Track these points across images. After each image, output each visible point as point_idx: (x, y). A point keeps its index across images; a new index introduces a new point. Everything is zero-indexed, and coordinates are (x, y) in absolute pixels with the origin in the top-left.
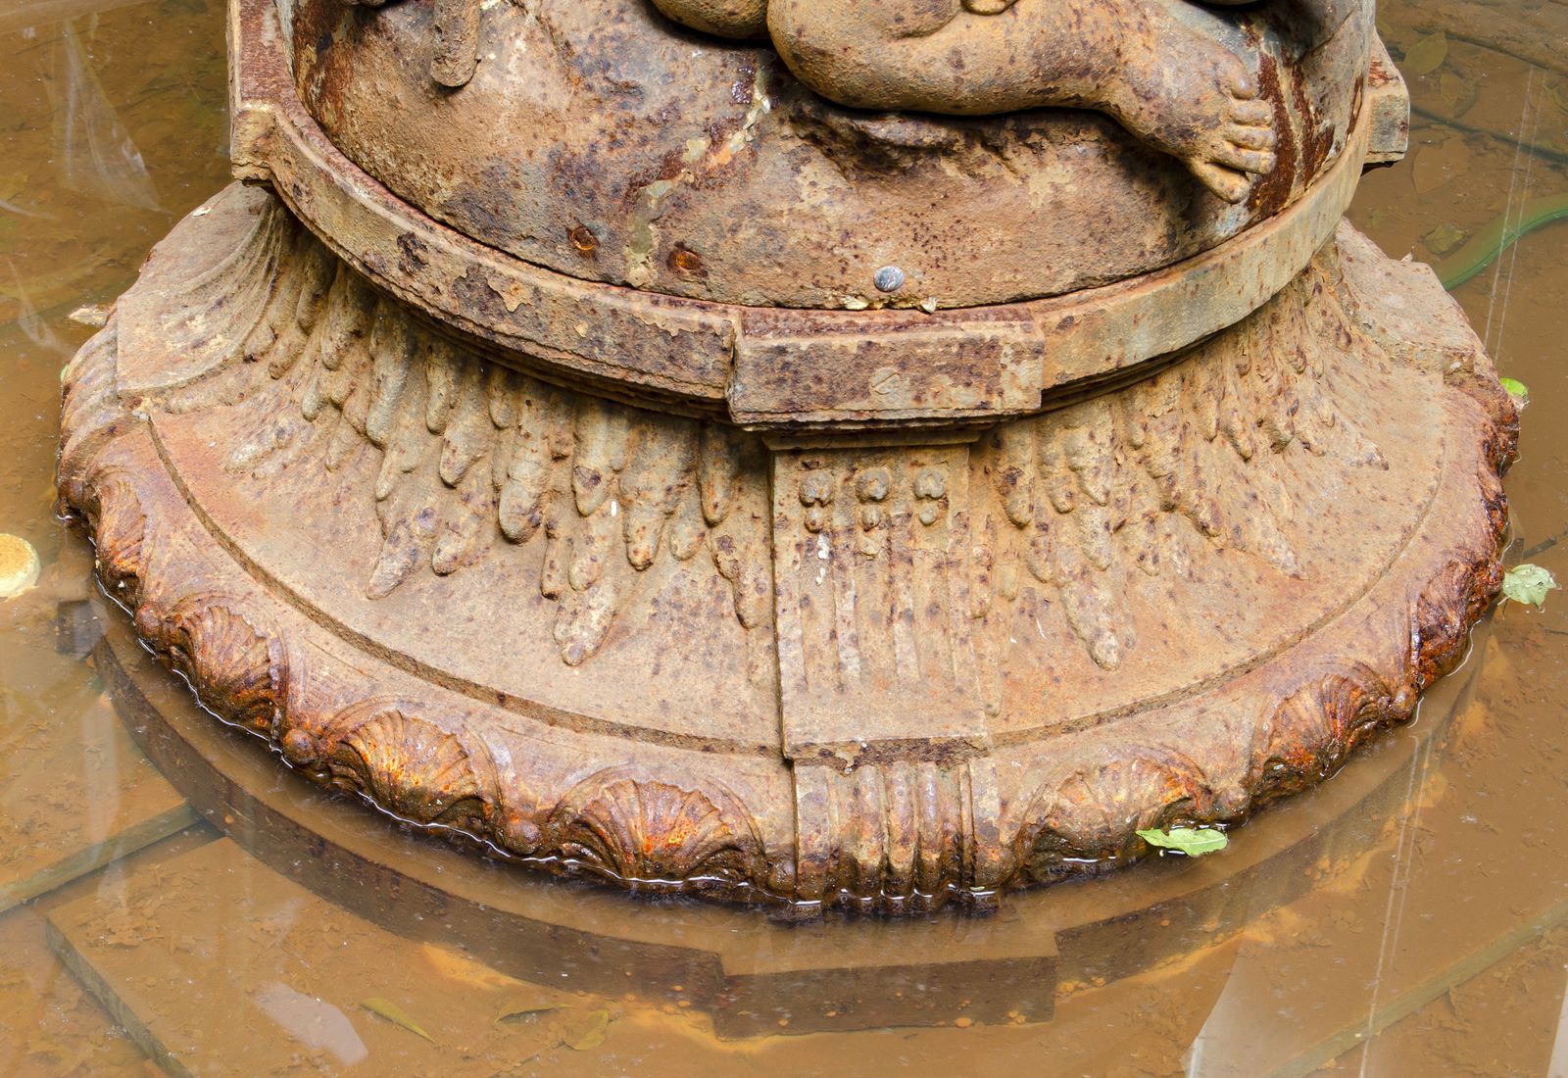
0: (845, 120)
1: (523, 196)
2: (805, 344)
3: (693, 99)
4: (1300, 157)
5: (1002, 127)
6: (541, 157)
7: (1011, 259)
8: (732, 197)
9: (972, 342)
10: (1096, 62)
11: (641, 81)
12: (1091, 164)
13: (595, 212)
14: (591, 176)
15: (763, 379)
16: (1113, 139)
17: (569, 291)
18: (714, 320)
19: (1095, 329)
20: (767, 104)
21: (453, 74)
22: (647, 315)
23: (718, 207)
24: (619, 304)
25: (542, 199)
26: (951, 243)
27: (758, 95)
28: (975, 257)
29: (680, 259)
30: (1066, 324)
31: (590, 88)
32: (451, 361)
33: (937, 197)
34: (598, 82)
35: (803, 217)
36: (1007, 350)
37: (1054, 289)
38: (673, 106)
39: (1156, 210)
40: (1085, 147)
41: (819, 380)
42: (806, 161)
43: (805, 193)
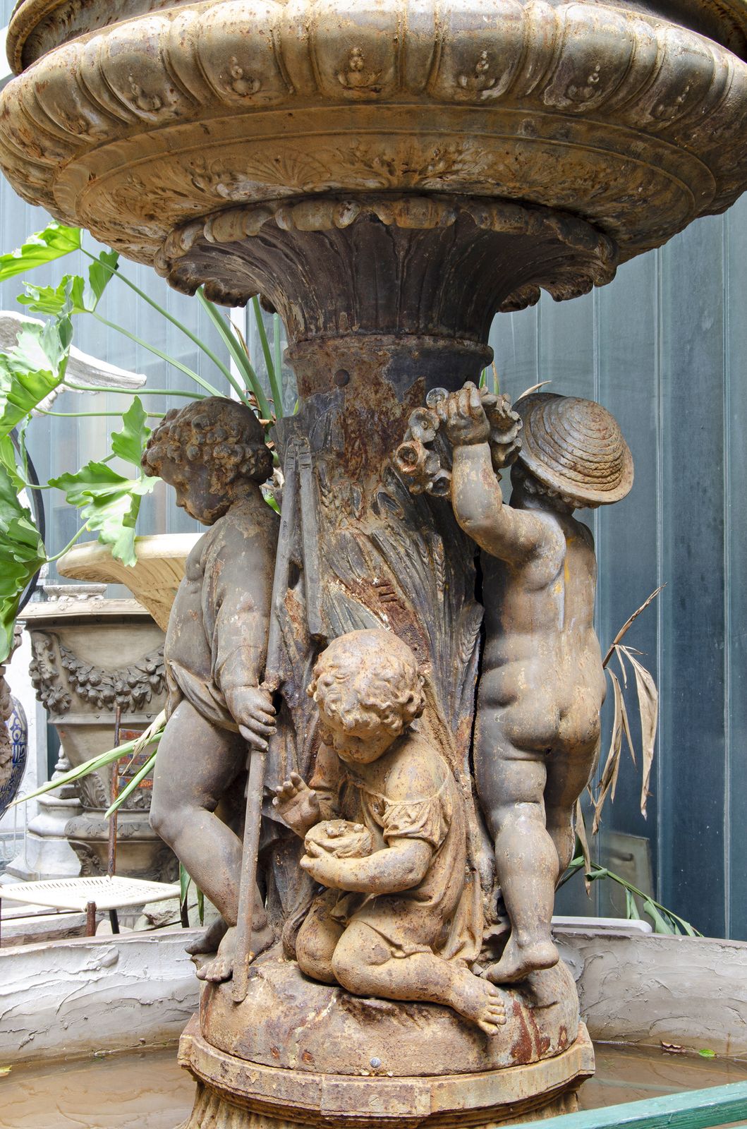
0: (357, 1000)
1: (257, 1038)
2: (345, 1084)
3: (311, 999)
4: (534, 1043)
5: (412, 1006)
6: (263, 1023)
7: (419, 1058)
8: (322, 1032)
9: (404, 1086)
10: (441, 981)
11: (295, 994)
12: (446, 1026)
13: (279, 1041)
14: (278, 1027)
15: (330, 1097)
16: (454, 1017)
17: (271, 1072)
18: (317, 1078)
19: (452, 1090)
20: (335, 1000)
21: (237, 997)
22: (295, 1078)
23: (318, 1036)
24: (286, 1075)
25: (263, 1038)
26: (396, 1050)
27: (332, 998)
28: (405, 1056)
29: (307, 1056)
30: (441, 1086)
31: (279, 998)
32: (239, 1116)
33: (391, 1032)
34: (282, 996)
35: (345, 1038)
36: (417, 1090)
37: (436, 1072)
38: (304, 1002)
39: (472, 1046)
40: (445, 1019)
41: (350, 1099)
42: (347, 1019)
43: (346, 1029)
